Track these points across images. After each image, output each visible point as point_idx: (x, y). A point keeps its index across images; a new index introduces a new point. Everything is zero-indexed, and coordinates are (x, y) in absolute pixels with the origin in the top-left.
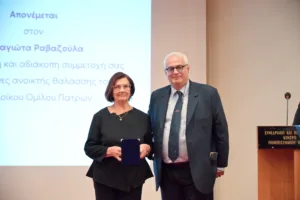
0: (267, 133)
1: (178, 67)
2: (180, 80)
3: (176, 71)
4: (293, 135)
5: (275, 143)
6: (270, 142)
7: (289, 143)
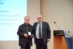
0: (56, 32)
1: (40, 18)
2: (40, 21)
3: (39, 19)
4: (62, 32)
5: (58, 34)
6: (57, 34)
7: (61, 34)
